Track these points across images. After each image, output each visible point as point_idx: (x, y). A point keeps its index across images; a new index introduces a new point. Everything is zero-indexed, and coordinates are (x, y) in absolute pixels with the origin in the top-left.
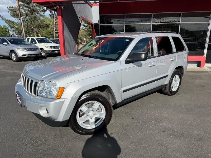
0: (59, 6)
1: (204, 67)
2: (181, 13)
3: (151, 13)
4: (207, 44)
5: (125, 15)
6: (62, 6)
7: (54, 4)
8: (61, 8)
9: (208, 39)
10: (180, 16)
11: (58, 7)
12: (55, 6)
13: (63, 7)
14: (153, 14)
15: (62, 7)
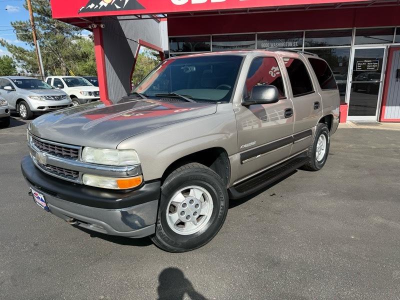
0: (96, 23)
1: (346, 122)
2: (304, 31)
3: (255, 33)
4: (349, 83)
5: (211, 36)
6: (100, 23)
7: (88, 21)
8: (99, 27)
9: (350, 74)
10: (302, 37)
11: (95, 26)
12: (90, 24)
13: (104, 26)
14: (258, 34)
15: (102, 26)
